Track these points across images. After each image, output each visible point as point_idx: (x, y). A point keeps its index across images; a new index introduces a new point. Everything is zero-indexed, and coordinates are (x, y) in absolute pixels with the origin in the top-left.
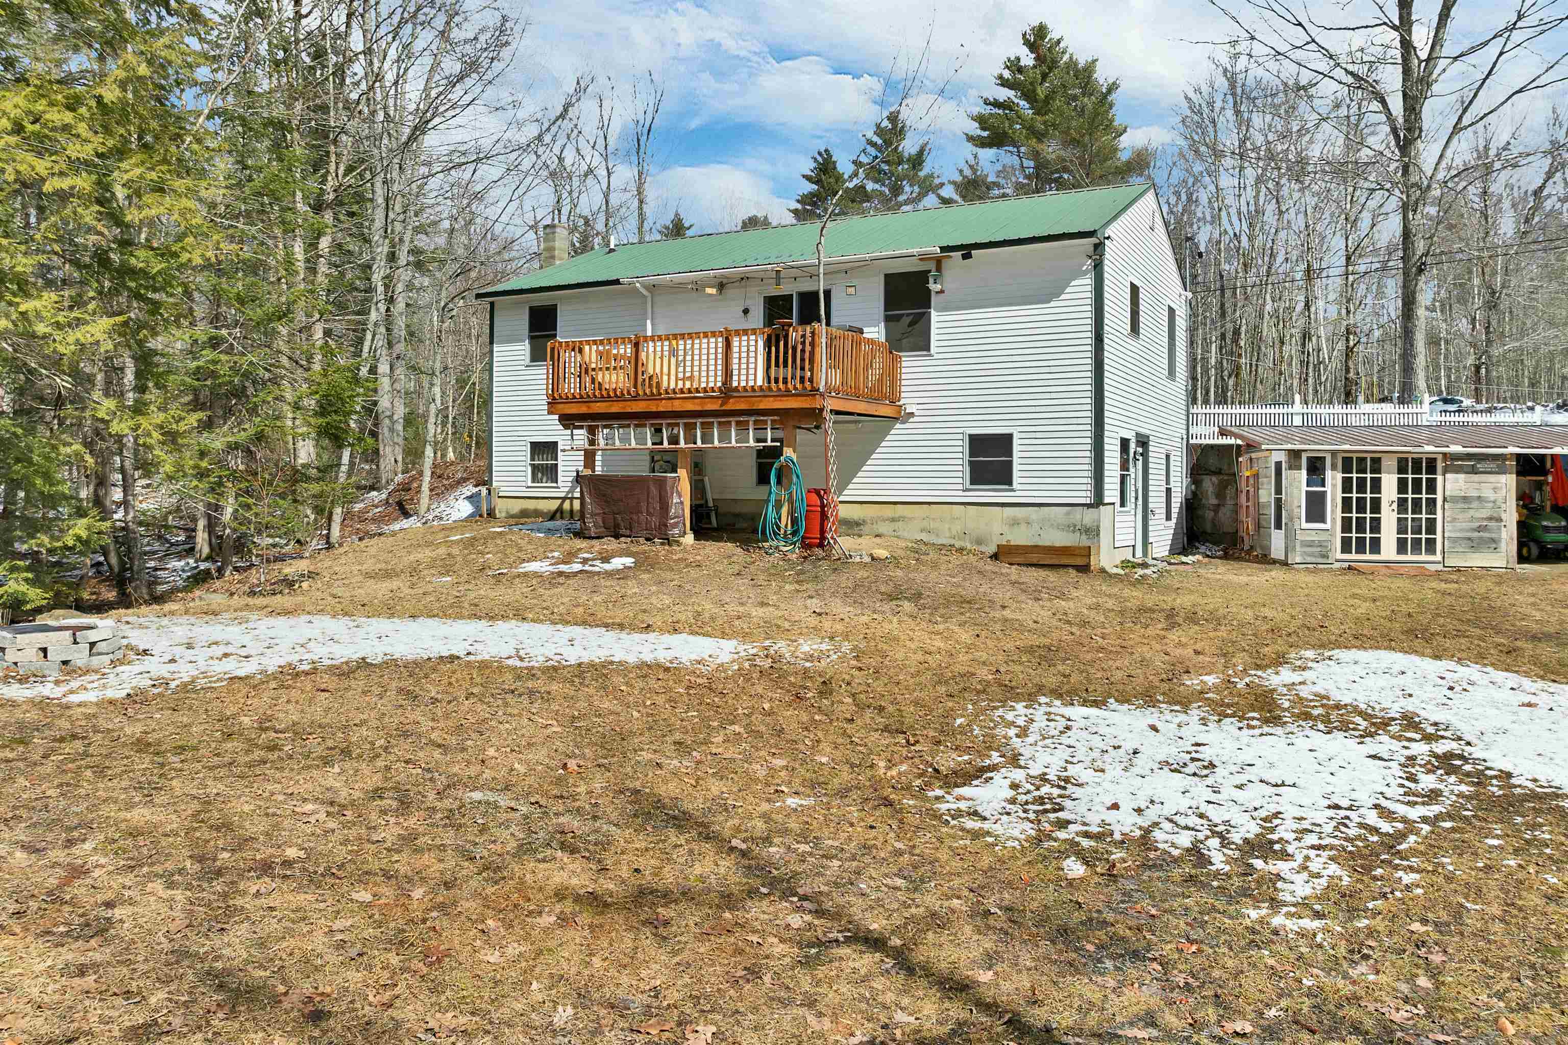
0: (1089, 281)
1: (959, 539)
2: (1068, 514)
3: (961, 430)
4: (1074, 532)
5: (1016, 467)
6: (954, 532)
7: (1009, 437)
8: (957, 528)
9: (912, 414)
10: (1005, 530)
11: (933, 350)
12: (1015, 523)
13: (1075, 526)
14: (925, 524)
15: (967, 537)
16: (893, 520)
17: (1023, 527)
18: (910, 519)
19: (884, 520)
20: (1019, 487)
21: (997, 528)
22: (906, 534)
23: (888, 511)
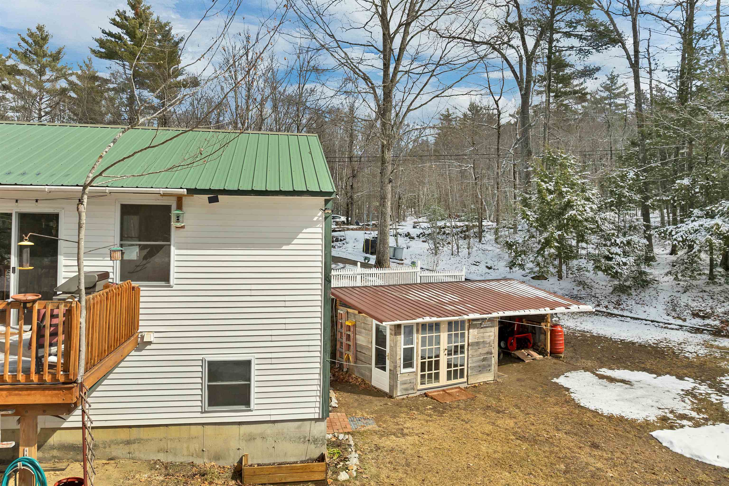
0: (320, 230)
1: (198, 456)
2: (299, 427)
3: (200, 357)
4: (304, 442)
5: (254, 390)
6: (192, 450)
7: (248, 363)
8: (195, 446)
9: (150, 343)
10: (243, 445)
11: (172, 281)
12: (251, 438)
13: (305, 437)
14: (162, 444)
15: (206, 454)
16: (128, 443)
17: (259, 442)
18: (147, 440)
19: (118, 443)
20: (256, 407)
21: (234, 444)
22: (142, 456)
23: (123, 435)
